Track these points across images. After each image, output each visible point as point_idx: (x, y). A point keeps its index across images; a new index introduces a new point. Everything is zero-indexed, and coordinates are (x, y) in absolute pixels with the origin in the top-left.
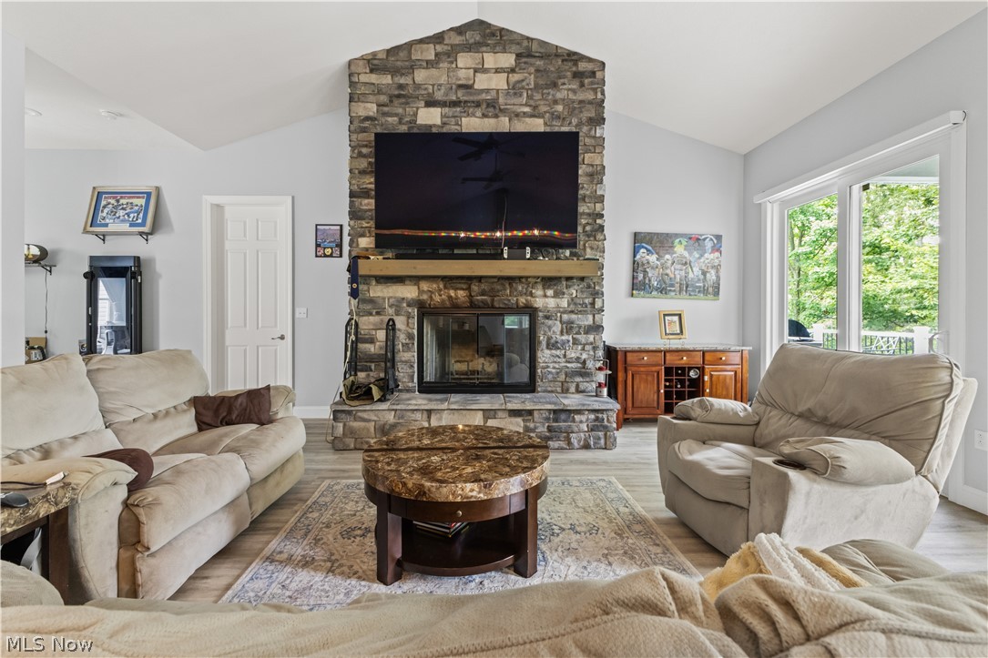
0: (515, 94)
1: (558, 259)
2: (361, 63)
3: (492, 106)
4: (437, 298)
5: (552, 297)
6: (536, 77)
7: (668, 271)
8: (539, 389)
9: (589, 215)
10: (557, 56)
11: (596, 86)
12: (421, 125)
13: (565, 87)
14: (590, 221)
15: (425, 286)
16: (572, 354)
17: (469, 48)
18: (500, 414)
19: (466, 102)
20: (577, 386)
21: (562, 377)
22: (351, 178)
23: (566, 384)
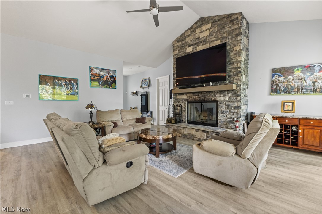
0: (211, 35)
1: (224, 84)
2: (175, 41)
3: (205, 41)
4: (191, 98)
5: (223, 97)
6: (218, 27)
7: (291, 83)
8: (218, 126)
9: (235, 68)
10: (224, 18)
11: (238, 22)
12: (188, 53)
13: (227, 27)
14: (236, 70)
15: (188, 95)
16: (229, 116)
17: (198, 27)
18: (200, 131)
19: (198, 42)
20: (231, 126)
21: (226, 123)
22: (173, 70)
23: (227, 126)
